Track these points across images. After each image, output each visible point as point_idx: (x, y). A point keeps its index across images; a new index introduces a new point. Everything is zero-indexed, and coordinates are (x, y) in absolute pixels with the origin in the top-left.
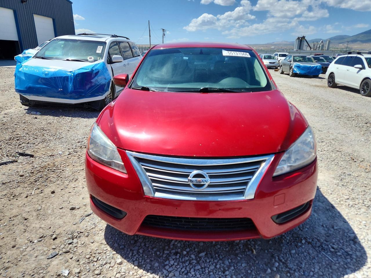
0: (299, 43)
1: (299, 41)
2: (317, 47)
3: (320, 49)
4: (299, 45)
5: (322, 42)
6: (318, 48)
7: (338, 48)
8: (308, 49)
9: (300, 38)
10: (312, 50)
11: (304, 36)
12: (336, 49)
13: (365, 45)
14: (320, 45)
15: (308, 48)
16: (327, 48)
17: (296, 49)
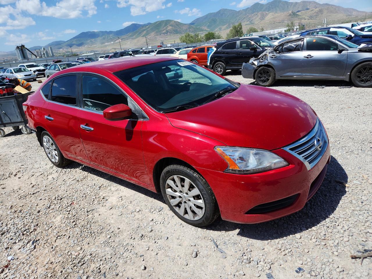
0: (21, 52)
1: (20, 51)
2: (41, 54)
3: (46, 55)
4: (22, 54)
5: (44, 49)
6: (43, 55)
7: (60, 53)
8: (34, 57)
9: (20, 48)
10: (38, 57)
11: (23, 44)
12: (58, 54)
13: (82, 48)
14: (44, 52)
15: (32, 56)
16: (51, 54)
17: (21, 59)
